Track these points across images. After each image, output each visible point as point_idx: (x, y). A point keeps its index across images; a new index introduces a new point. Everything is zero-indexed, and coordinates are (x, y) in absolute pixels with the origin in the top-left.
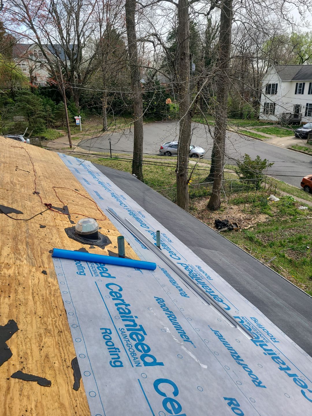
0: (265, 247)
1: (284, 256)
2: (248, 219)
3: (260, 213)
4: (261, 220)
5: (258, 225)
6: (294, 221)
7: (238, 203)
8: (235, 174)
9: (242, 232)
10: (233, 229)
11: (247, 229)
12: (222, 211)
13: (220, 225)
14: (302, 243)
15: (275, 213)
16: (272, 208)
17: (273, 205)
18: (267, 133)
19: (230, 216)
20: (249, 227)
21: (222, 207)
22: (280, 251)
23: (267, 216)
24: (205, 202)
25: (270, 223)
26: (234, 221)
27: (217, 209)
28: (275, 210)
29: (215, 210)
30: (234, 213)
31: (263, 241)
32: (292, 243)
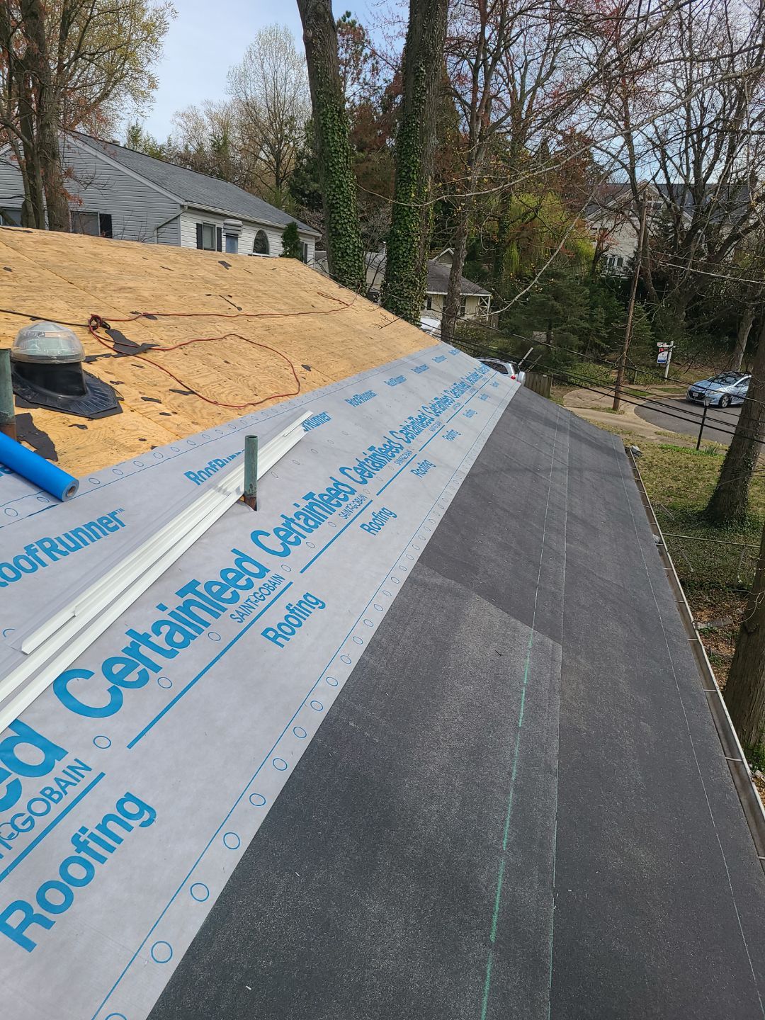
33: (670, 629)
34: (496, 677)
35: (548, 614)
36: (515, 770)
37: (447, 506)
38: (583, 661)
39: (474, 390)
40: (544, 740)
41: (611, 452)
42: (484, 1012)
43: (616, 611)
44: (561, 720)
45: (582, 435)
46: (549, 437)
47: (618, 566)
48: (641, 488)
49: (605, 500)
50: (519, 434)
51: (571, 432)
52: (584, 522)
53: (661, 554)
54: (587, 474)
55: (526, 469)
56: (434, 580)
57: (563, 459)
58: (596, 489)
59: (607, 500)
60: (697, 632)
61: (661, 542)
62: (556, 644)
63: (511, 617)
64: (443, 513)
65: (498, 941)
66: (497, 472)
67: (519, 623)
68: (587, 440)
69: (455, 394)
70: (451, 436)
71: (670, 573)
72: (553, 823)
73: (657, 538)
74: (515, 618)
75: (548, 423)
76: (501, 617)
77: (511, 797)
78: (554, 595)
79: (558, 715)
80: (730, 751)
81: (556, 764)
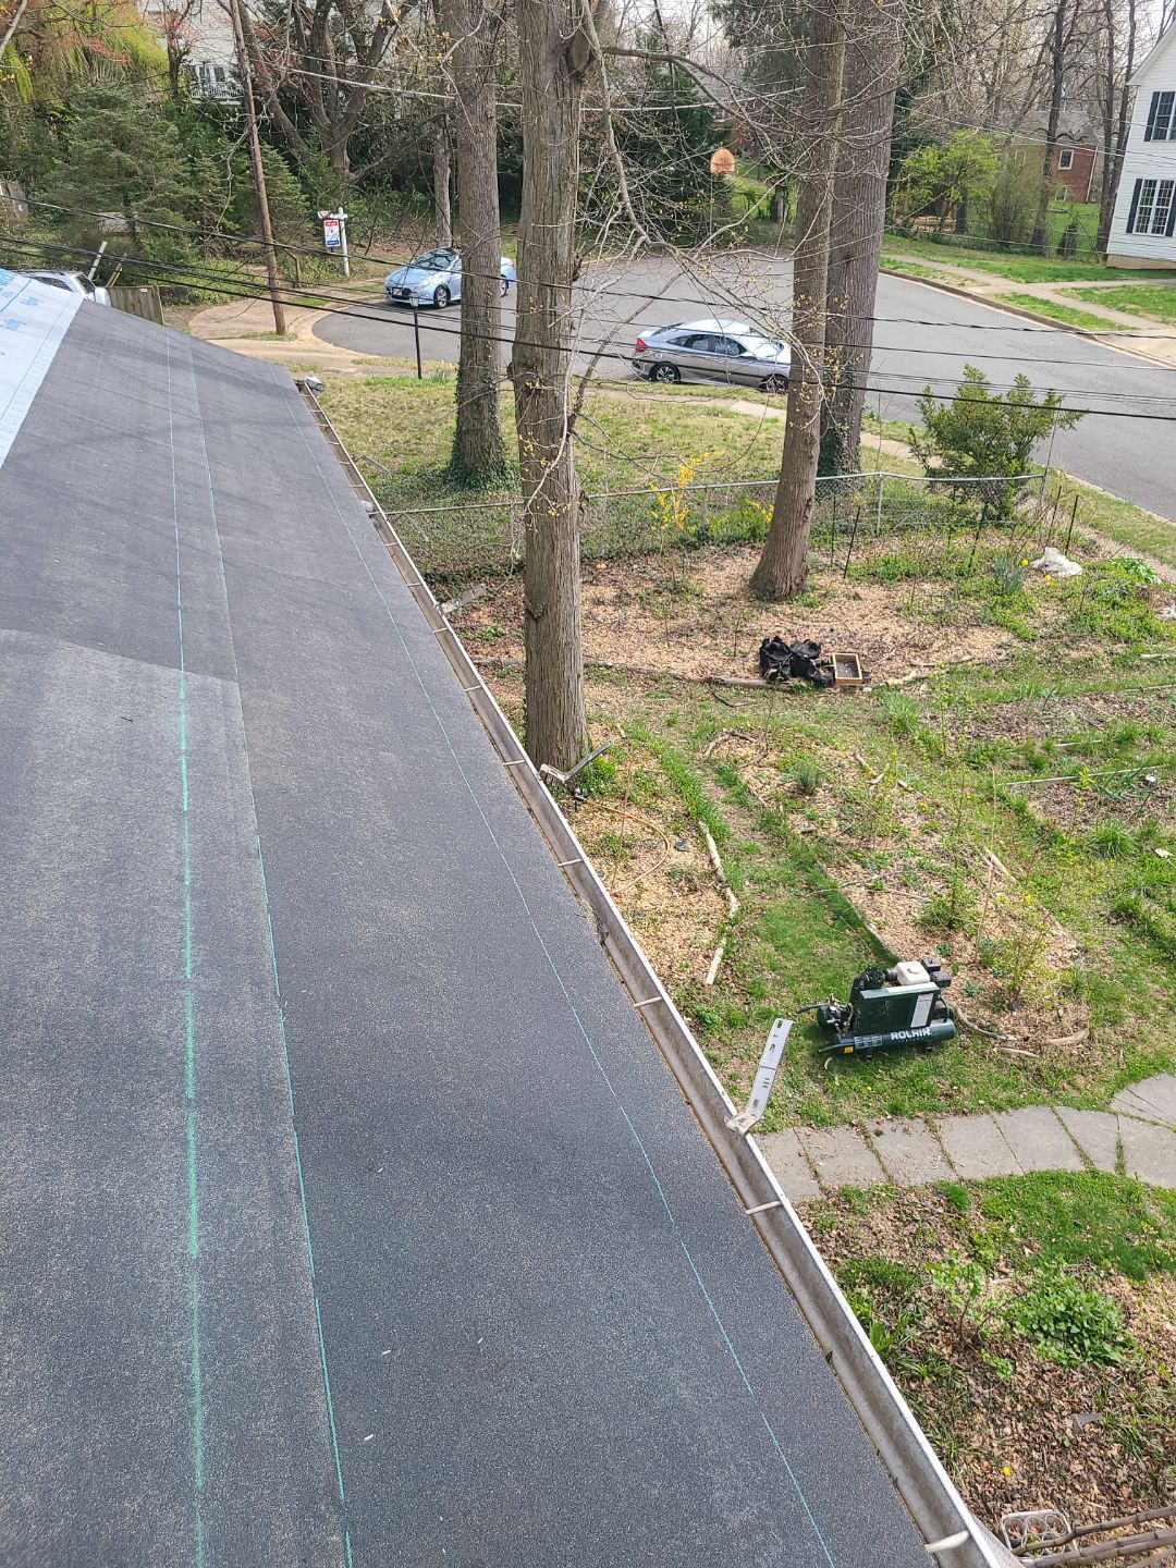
0: (949, 764)
1: (1020, 810)
2: (915, 646)
3: (978, 622)
4: (973, 651)
5: (955, 671)
6: (1124, 664)
7: (891, 577)
8: (904, 451)
9: (870, 696)
10: (832, 682)
11: (897, 688)
12: (810, 605)
13: (774, 661)
14: (1128, 759)
15: (1046, 624)
16: (1036, 604)
17: (1048, 595)
18: (1123, 310)
19: (837, 626)
20: (908, 678)
21: (813, 589)
22: (1013, 786)
23: (1005, 637)
24: (746, 564)
25: (1007, 668)
26: (849, 650)
27: (787, 597)
28: (1050, 612)
29: (777, 600)
30: (863, 617)
31: (953, 738)
32: (1085, 755)
33: (406, 623)
34: (130, 755)
35: (206, 645)
36: (188, 872)
38: (277, 696)
40: (231, 817)
41: (274, 390)
42: (193, 1186)
43: (318, 616)
44: (253, 783)
45: (218, 369)
46: (156, 379)
47: (313, 554)
48: (332, 437)
49: (274, 462)
50: (97, 380)
51: (196, 367)
52: (244, 501)
53: (379, 526)
54: (237, 429)
55: (123, 434)
57: (189, 411)
58: (257, 449)
59: (278, 462)
60: (445, 619)
61: (375, 509)
62: (227, 683)
63: (139, 663)
65: (199, 1094)
66: (67, 446)
67: (157, 669)
68: (229, 376)
71: (395, 553)
72: (265, 919)
73: (369, 505)
74: (147, 661)
75: (150, 356)
76: (120, 666)
77: (188, 908)
78: (211, 615)
79: (248, 777)
80: (510, 754)
81: (256, 843)
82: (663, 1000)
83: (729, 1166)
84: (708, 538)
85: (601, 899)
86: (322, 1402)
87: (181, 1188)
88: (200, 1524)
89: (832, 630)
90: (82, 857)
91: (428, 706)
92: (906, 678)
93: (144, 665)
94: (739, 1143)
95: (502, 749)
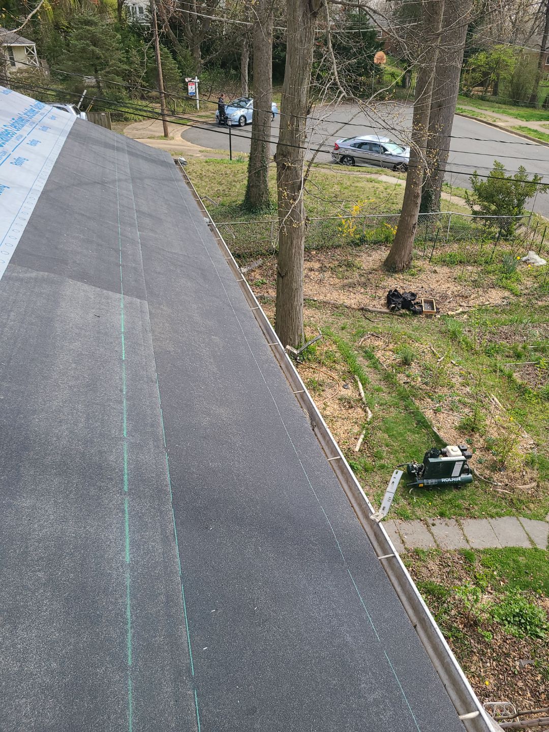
0: (476, 354)
1: (510, 376)
2: (463, 296)
3: (494, 286)
4: (490, 300)
5: (482, 309)
7: (452, 263)
8: (462, 202)
9: (439, 319)
10: (421, 312)
11: (452, 316)
12: (413, 275)
13: (394, 301)
15: (527, 288)
16: (523, 278)
17: (529, 274)
19: (425, 286)
20: (458, 312)
21: (414, 267)
22: (507, 365)
23: (507, 294)
24: (382, 254)
25: (508, 308)
26: (430, 297)
27: (402, 271)
28: (529, 282)
29: (396, 272)
30: (437, 281)
31: (478, 341)
32: (543, 352)
33: (224, 276)
34: (99, 332)
35: (133, 283)
36: (125, 387)
37: (28, 217)
38: (165, 308)
39: (34, 123)
40: (144, 363)
41: (164, 164)
42: (127, 530)
43: (184, 272)
44: (154, 348)
45: (138, 153)
46: (110, 157)
47: (181, 242)
48: (191, 187)
49: (164, 198)
50: (83, 156)
51: (128, 151)
52: (150, 215)
53: (212, 230)
54: (147, 181)
55: (95, 182)
56: (28, 275)
57: (125, 172)
58: (156, 192)
59: (166, 198)
60: (242, 275)
61: (210, 222)
62: (143, 301)
63: (102, 290)
64: (25, 223)
65: (130, 489)
66: (70, 187)
67: (110, 293)
68: (143, 156)
69: (15, 127)
70: (19, 162)
71: (220, 242)
72: (159, 411)
73: (208, 220)
74: (106, 289)
75: (107, 145)
76: (94, 291)
77: (125, 404)
78: (135, 269)
79: (152, 346)
80: (272, 340)
81: (155, 376)
82: (341, 458)
83: (370, 537)
84: (365, 241)
85: (313, 410)
86: (185, 632)
87: (122, 532)
88: (130, 682)
89: (422, 287)
90: (77, 379)
91: (234, 316)
92: (457, 312)
93: (105, 291)
94: (375, 526)
95: (268, 338)
